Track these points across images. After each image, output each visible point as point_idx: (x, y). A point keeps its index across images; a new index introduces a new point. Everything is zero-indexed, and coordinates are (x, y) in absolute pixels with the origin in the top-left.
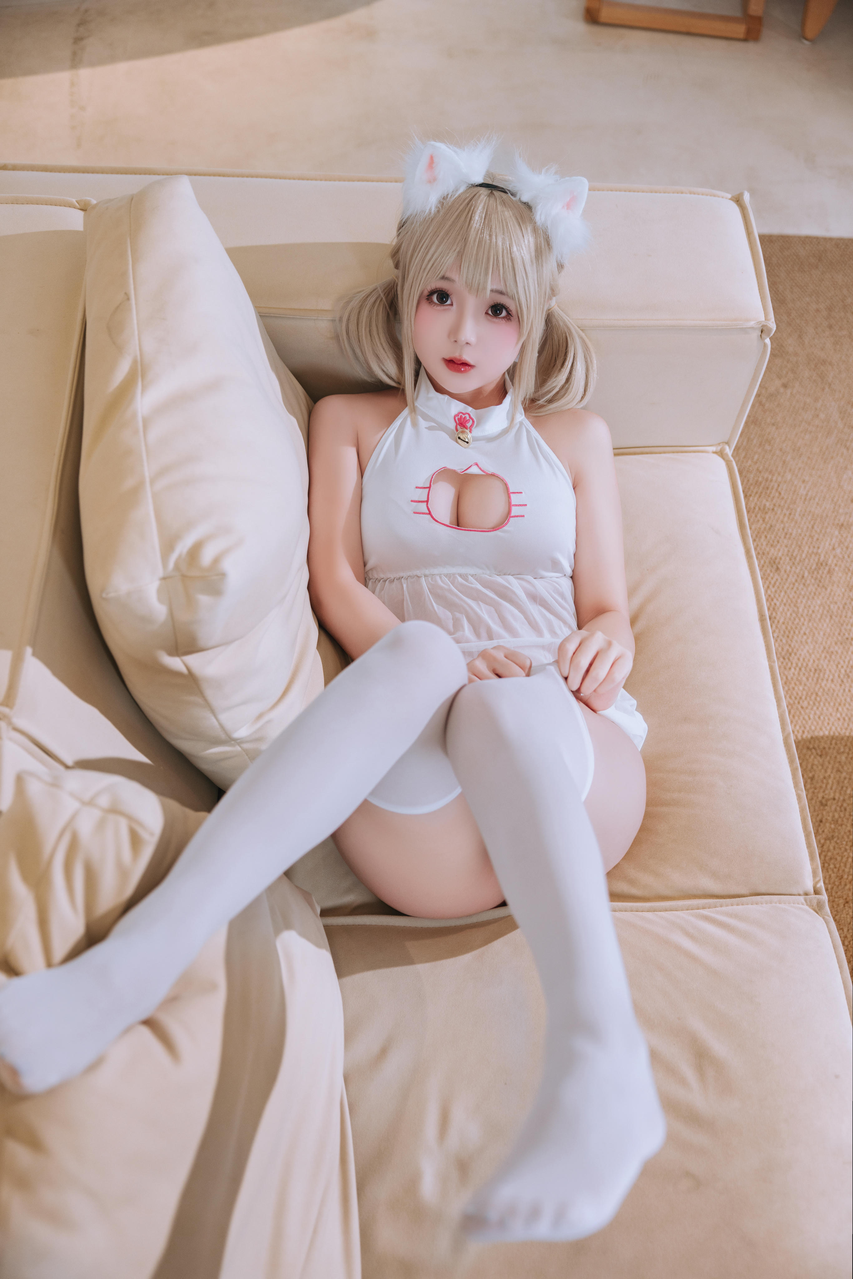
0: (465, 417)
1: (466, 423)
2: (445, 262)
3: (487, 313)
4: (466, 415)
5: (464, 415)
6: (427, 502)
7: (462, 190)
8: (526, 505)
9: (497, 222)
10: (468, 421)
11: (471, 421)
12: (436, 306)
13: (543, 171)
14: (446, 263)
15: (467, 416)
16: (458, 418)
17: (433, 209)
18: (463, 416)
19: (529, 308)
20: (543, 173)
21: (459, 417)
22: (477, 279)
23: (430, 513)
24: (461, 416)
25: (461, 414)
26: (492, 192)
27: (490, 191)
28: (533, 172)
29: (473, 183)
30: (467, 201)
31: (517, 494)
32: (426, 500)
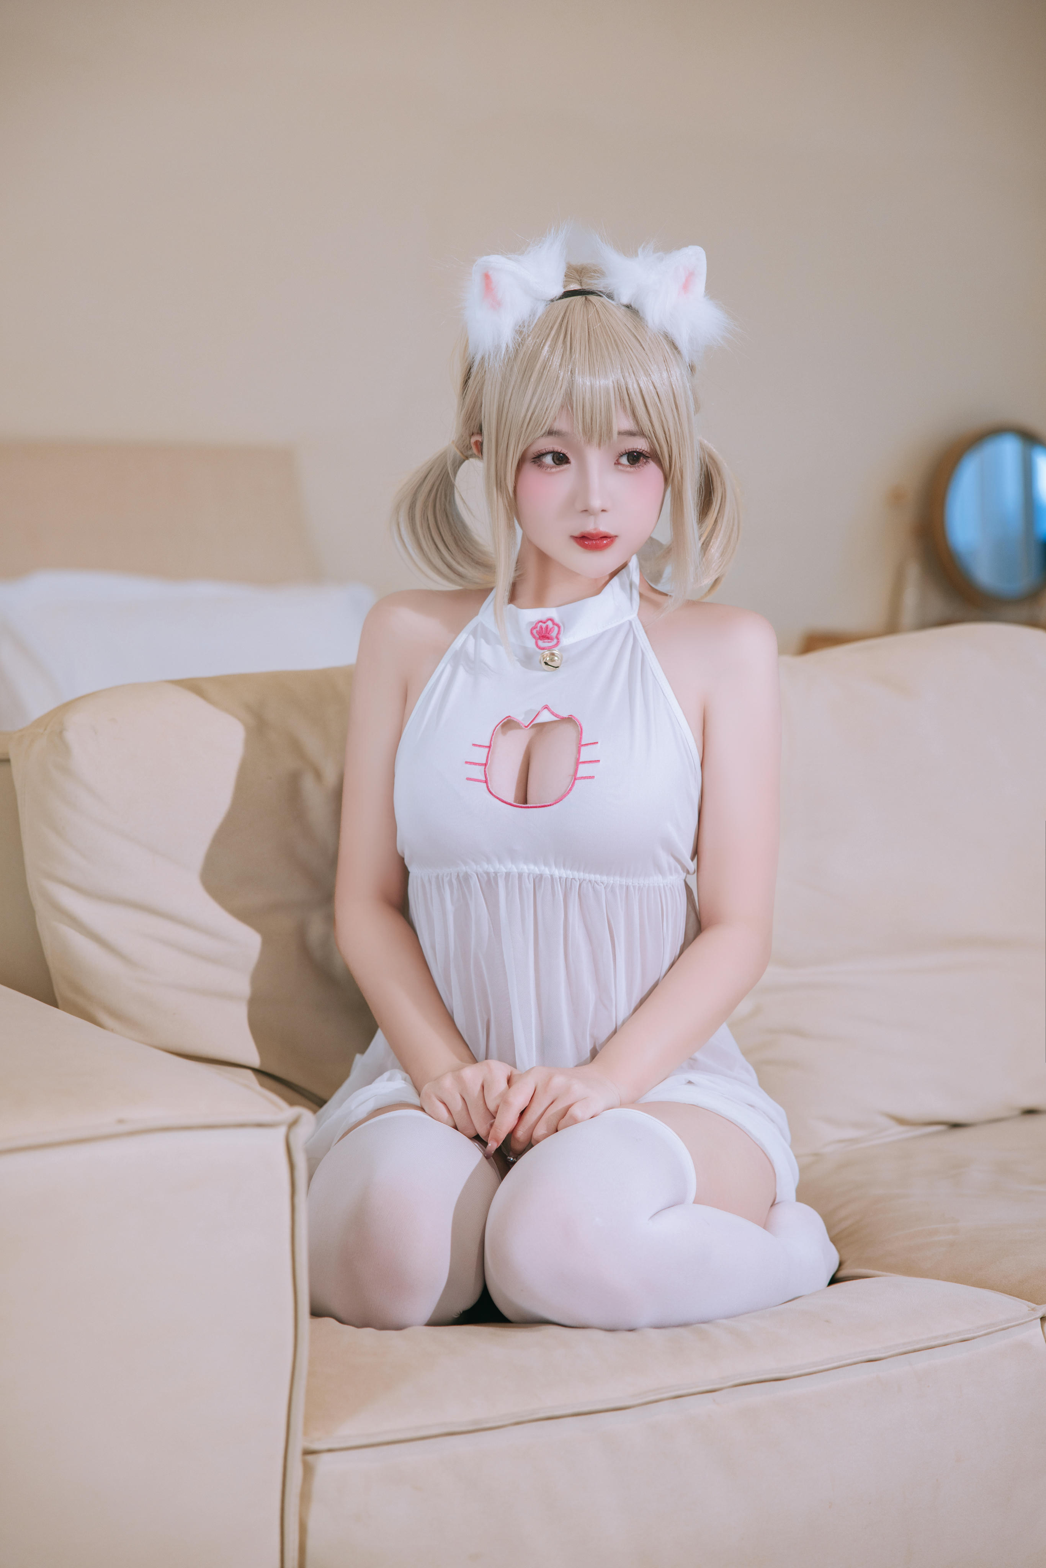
0: (547, 627)
1: (551, 633)
2: (550, 406)
3: (618, 463)
4: (547, 623)
5: (544, 623)
6: (485, 765)
7: (541, 309)
8: (599, 761)
9: (605, 337)
10: (552, 630)
11: (556, 628)
12: (549, 469)
13: (640, 250)
14: (552, 407)
15: (550, 623)
16: (537, 632)
17: (511, 345)
18: (544, 626)
19: (669, 442)
20: (639, 253)
21: (538, 629)
22: (598, 421)
23: (486, 782)
24: (541, 627)
25: (541, 624)
26: (586, 299)
27: (584, 298)
28: (625, 255)
29: (552, 297)
30: (559, 321)
31: (589, 746)
32: (484, 762)
